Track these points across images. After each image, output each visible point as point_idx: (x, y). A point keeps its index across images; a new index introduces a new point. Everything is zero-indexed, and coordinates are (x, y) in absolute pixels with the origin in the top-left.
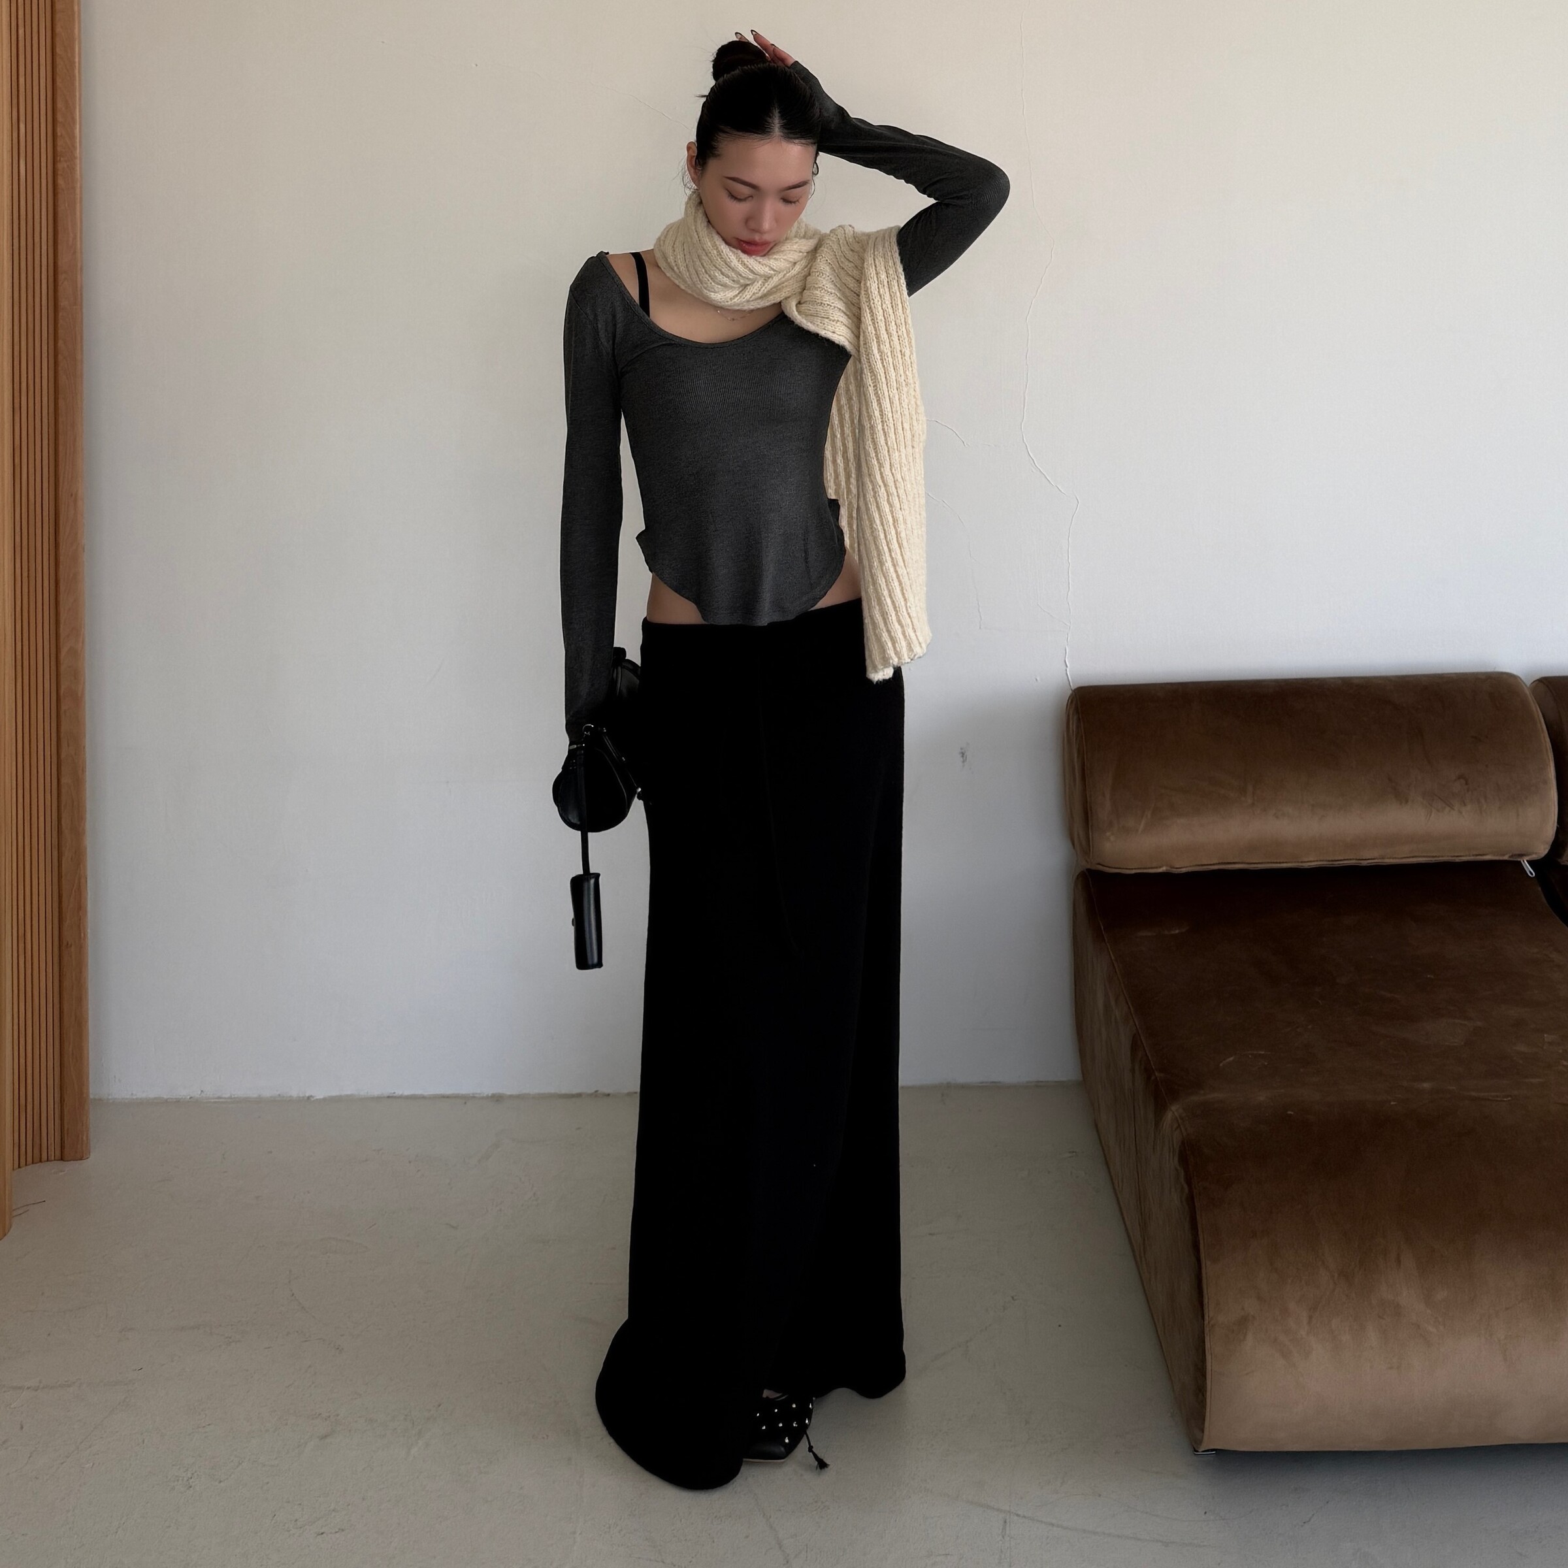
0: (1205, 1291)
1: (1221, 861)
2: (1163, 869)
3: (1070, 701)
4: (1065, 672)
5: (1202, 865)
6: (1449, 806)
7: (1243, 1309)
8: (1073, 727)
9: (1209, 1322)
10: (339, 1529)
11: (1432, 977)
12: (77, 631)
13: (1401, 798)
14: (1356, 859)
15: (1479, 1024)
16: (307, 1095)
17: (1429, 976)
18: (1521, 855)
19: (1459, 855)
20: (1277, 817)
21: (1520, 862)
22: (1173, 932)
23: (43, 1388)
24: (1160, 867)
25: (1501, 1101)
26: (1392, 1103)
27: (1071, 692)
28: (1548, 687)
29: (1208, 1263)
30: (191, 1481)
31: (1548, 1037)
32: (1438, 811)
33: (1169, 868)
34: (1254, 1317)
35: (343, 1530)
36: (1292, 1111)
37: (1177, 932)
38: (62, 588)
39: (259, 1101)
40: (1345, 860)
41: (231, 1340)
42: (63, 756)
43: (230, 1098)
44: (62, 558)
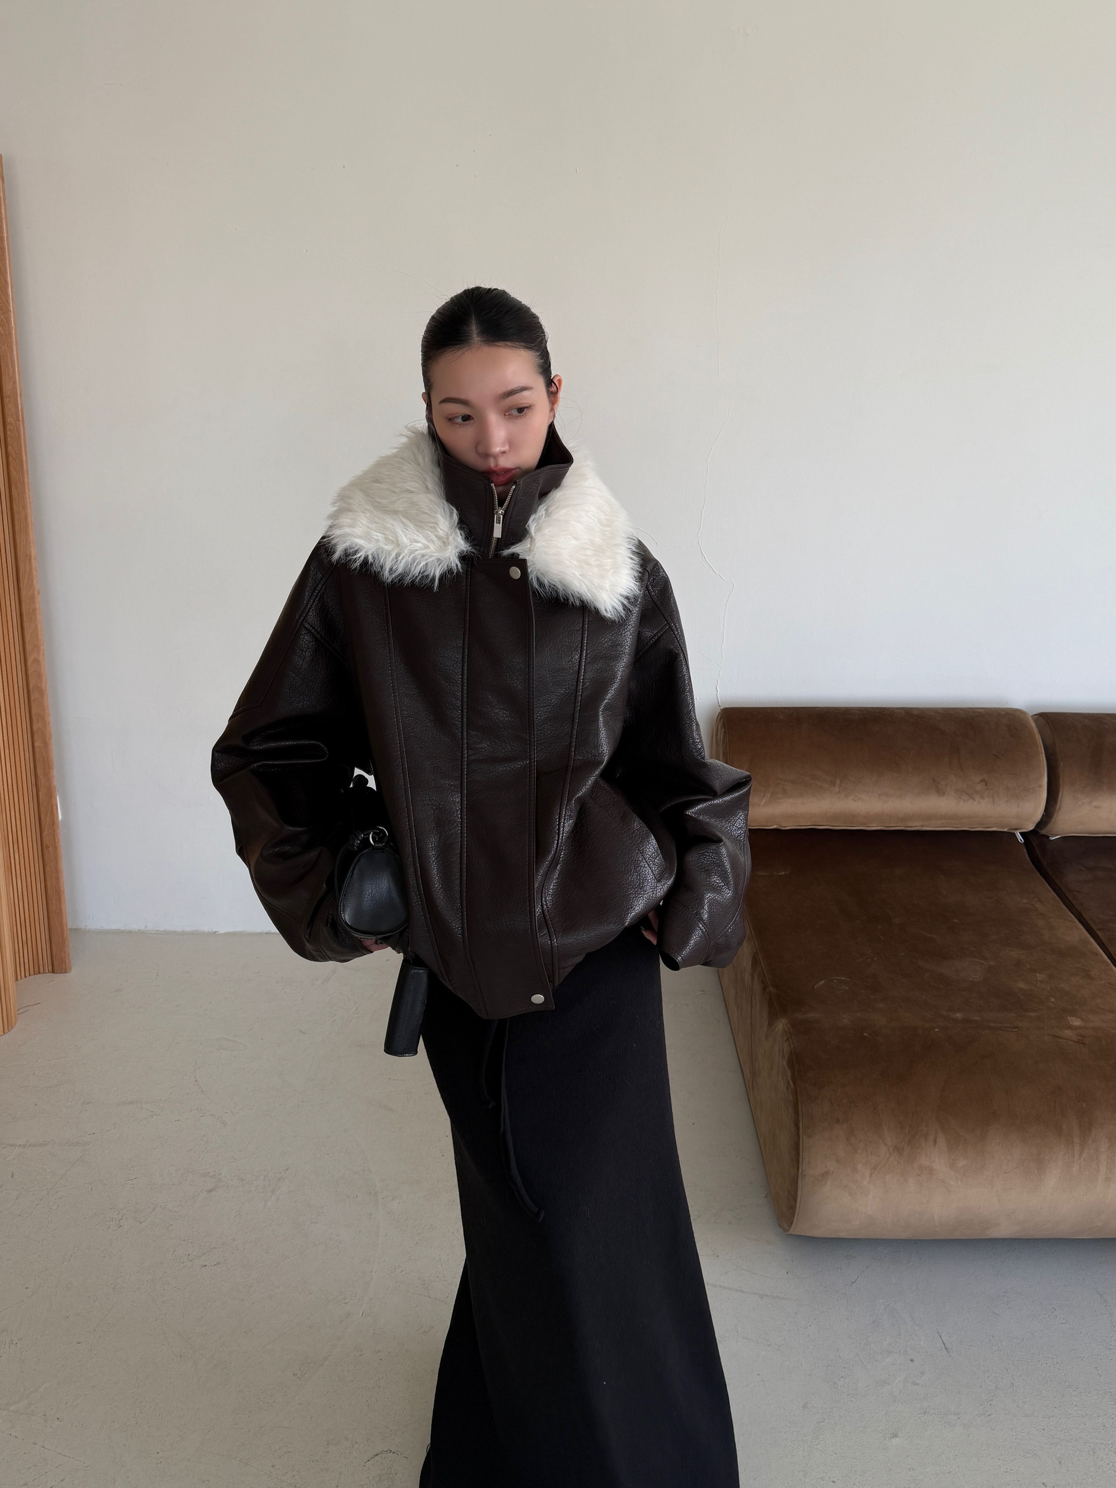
0: (801, 1154)
1: (813, 824)
2: (775, 827)
3: (719, 718)
4: (716, 695)
5: (800, 826)
6: (972, 798)
7: (826, 1167)
8: (721, 736)
9: (802, 1172)
10: (217, 1263)
11: (958, 921)
12: (37, 647)
13: (941, 792)
14: (904, 827)
15: (992, 963)
16: (214, 931)
17: (955, 920)
18: (1017, 829)
19: (973, 827)
20: (855, 801)
21: (1014, 833)
22: (780, 874)
23: (29, 1146)
24: (773, 826)
25: (1011, 1031)
26: (936, 1030)
27: (720, 710)
28: (1047, 721)
29: (805, 1138)
30: (121, 1221)
31: (1040, 976)
32: (964, 801)
33: (778, 827)
34: (833, 1172)
35: (219, 1264)
36: (867, 1034)
37: (783, 873)
38: (25, 618)
39: (183, 933)
40: (896, 827)
41: (154, 1114)
42: (35, 728)
43: (164, 931)
44: (23, 599)
